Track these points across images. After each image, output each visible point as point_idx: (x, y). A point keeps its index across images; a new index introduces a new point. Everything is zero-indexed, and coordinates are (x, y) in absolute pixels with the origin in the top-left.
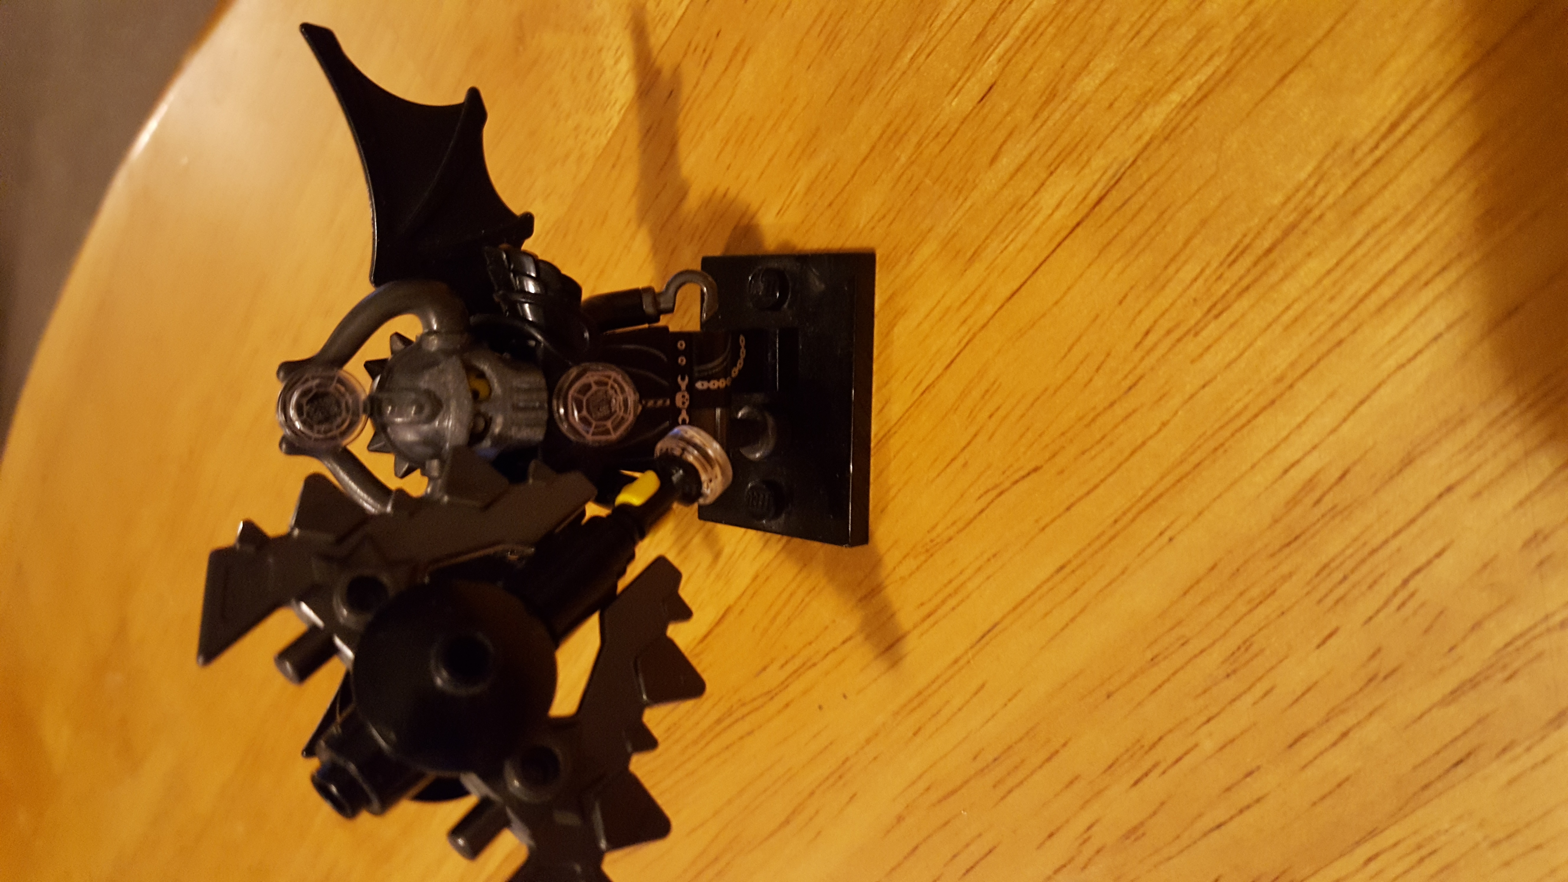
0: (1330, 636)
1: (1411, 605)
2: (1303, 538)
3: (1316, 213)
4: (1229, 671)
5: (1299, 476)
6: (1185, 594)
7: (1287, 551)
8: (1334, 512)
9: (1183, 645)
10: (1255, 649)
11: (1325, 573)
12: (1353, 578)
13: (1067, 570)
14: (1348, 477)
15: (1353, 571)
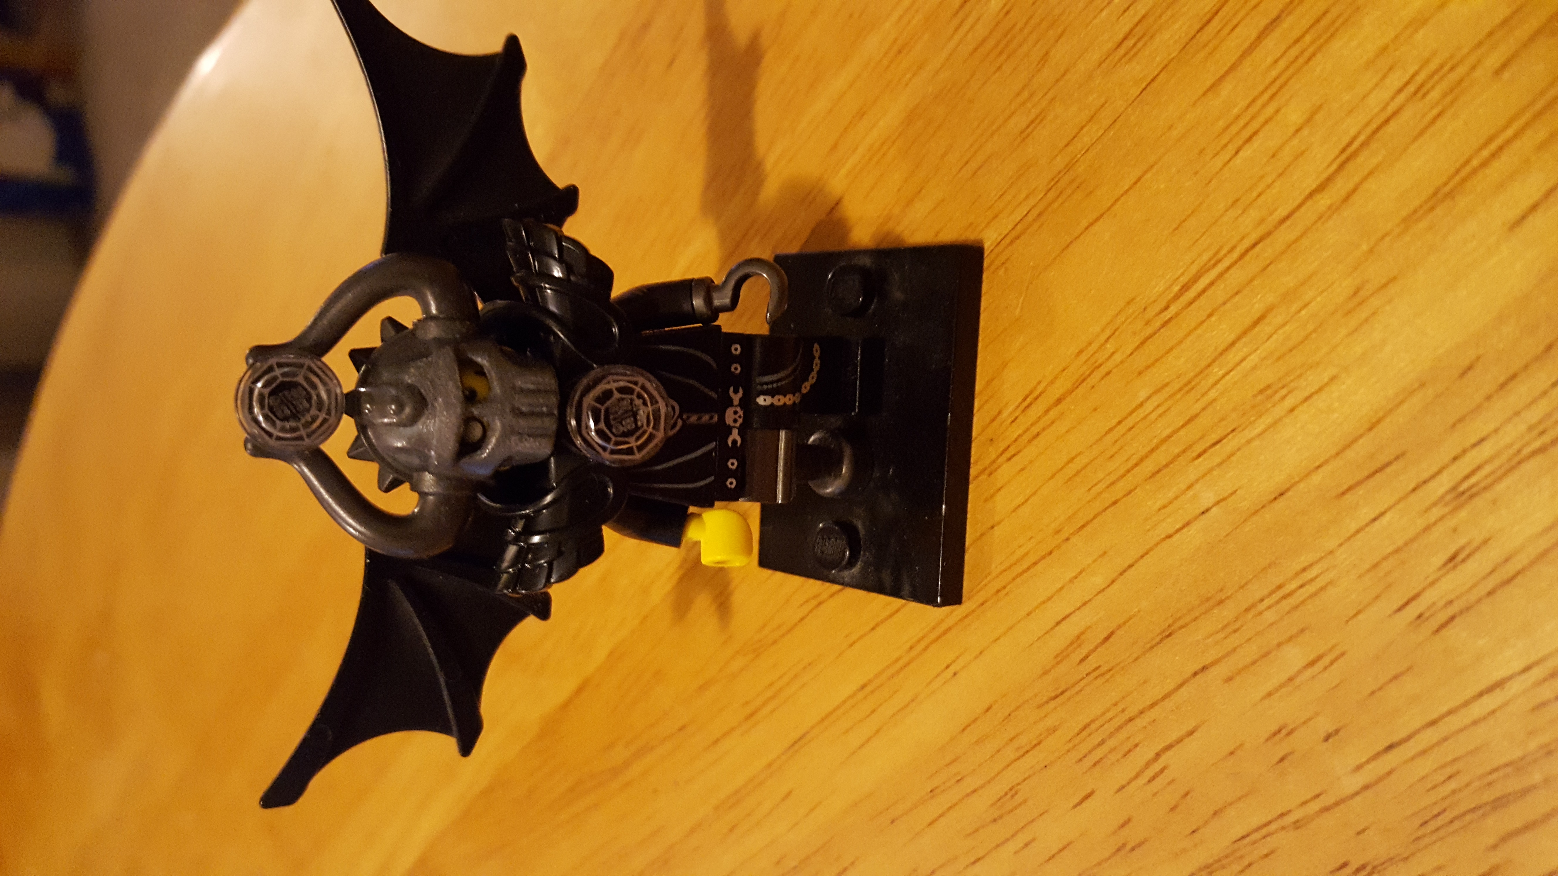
0: (1088, 797)
1: (1160, 782)
2: (1067, 694)
3: (1103, 370)
4: (996, 816)
5: (1069, 630)
6: (964, 730)
7: (1052, 704)
8: (1099, 673)
9: (958, 781)
10: (1019, 798)
11: (1084, 734)
12: (1111, 743)
13: (869, 688)
14: (1112, 639)
15: (1111, 735)
